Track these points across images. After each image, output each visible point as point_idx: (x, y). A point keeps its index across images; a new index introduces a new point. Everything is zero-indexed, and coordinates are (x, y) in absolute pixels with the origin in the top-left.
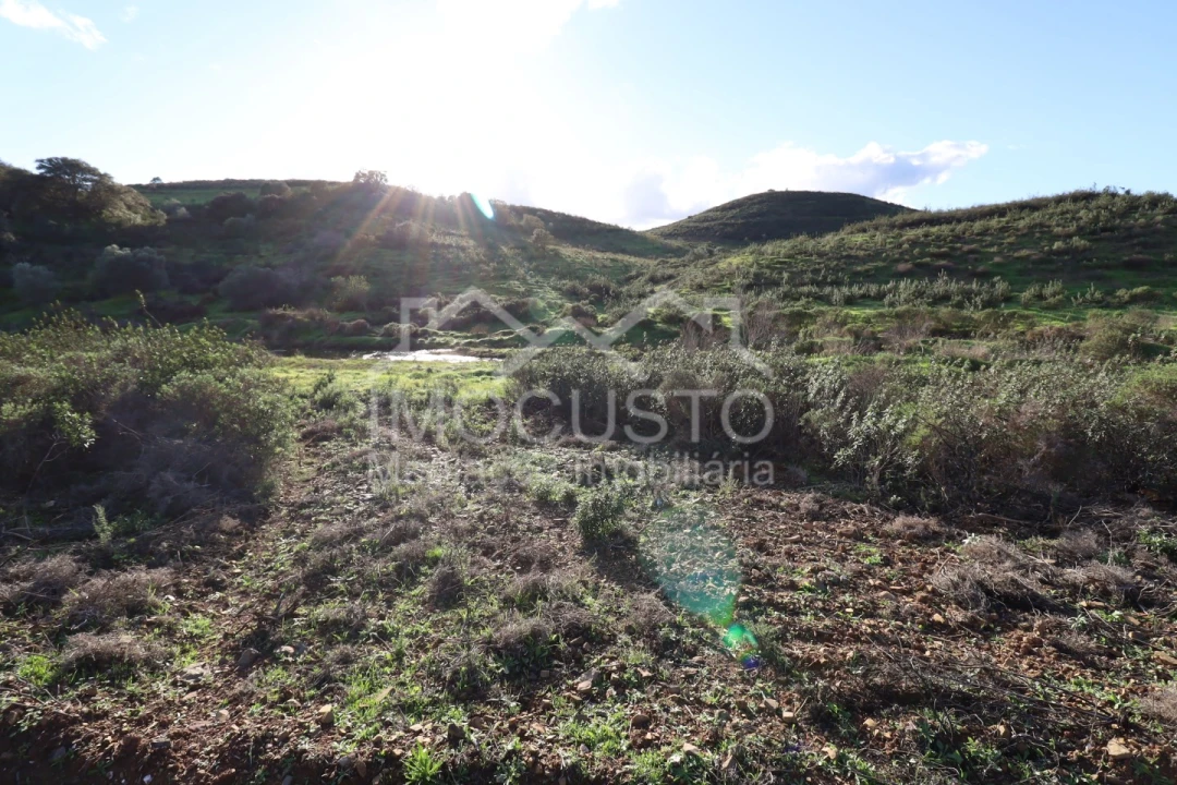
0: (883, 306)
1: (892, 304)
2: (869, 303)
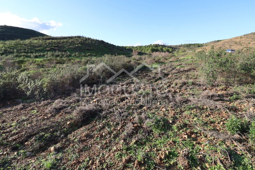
0: (45, 58)
1: (47, 57)
2: (41, 57)
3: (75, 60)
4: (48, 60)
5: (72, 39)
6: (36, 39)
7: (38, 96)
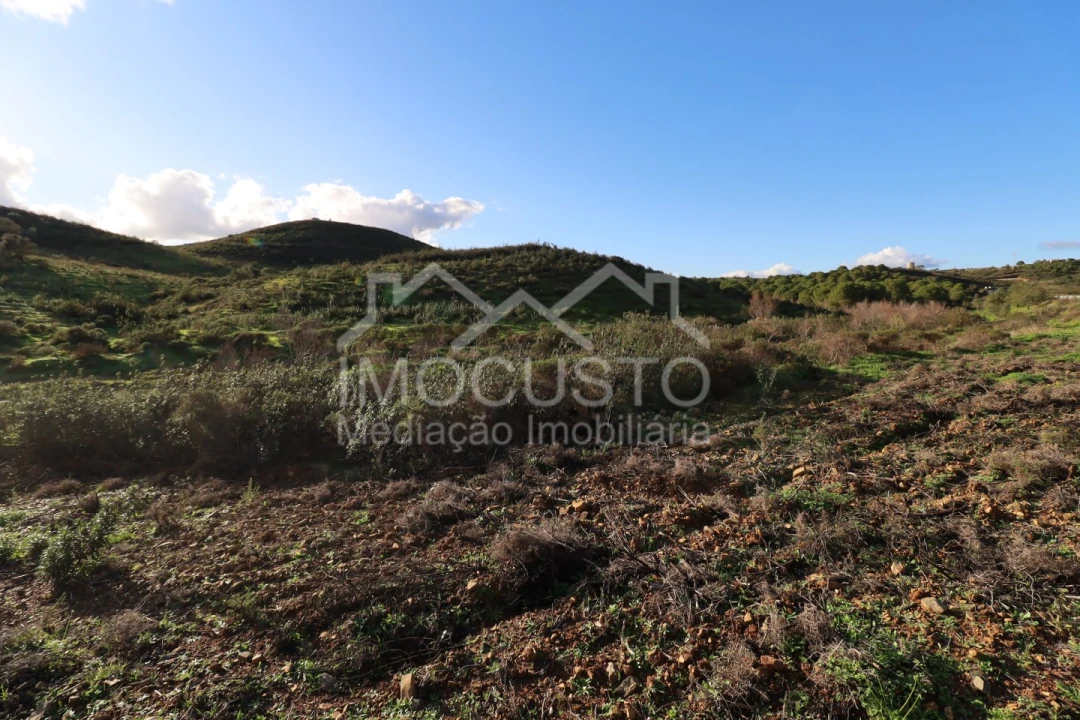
0: (414, 323)
1: (420, 322)
2: (403, 320)
3: (511, 335)
4: (424, 331)
5: (508, 257)
6: (396, 261)
7: (379, 460)
